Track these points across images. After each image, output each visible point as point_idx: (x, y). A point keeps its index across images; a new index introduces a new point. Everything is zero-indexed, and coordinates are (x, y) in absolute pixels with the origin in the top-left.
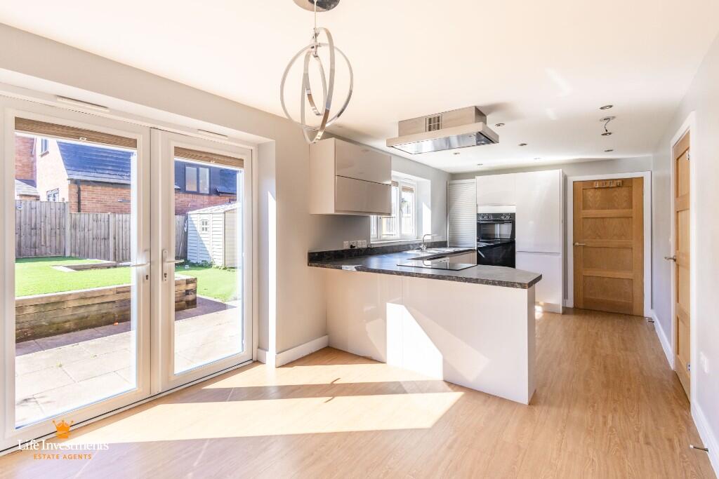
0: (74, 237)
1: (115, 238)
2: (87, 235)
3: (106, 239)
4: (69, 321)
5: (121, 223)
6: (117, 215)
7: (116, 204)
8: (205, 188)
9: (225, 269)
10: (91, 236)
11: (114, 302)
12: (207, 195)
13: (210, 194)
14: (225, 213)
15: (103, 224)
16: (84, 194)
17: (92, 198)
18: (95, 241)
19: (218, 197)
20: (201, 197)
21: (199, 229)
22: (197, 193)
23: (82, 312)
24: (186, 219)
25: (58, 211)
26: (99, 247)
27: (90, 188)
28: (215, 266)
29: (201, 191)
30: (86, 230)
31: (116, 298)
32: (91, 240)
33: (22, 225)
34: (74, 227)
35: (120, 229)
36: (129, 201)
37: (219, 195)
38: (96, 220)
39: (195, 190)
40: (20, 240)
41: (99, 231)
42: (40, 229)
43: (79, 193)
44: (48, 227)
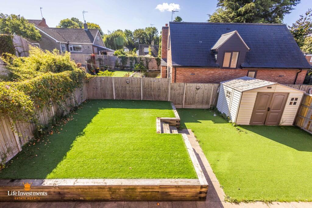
0: (171, 93)
1: (186, 94)
2: (176, 92)
3: (183, 95)
4: (138, 197)
5: (189, 87)
6: (188, 84)
7: (189, 76)
8: (234, 65)
9: (235, 126)
10: (177, 93)
11: (158, 192)
12: (234, 69)
13: (236, 68)
14: (242, 92)
15: (182, 88)
16: (177, 72)
17: (180, 73)
18: (178, 95)
20: (231, 70)
21: (225, 95)
22: (229, 68)
23: (143, 194)
24: (219, 86)
25: (167, 83)
26: (179, 98)
27: (180, 69)
28: (230, 121)
29: (231, 67)
30: (176, 90)
31: (159, 190)
33: (156, 88)
34: (172, 89)
35: (188, 90)
36: (194, 74)
37: (242, 69)
38: (179, 86)
39: (228, 66)
40: (155, 94)
41: (180, 91)
42: (161, 90)
43: (175, 71)
44: (163, 89)
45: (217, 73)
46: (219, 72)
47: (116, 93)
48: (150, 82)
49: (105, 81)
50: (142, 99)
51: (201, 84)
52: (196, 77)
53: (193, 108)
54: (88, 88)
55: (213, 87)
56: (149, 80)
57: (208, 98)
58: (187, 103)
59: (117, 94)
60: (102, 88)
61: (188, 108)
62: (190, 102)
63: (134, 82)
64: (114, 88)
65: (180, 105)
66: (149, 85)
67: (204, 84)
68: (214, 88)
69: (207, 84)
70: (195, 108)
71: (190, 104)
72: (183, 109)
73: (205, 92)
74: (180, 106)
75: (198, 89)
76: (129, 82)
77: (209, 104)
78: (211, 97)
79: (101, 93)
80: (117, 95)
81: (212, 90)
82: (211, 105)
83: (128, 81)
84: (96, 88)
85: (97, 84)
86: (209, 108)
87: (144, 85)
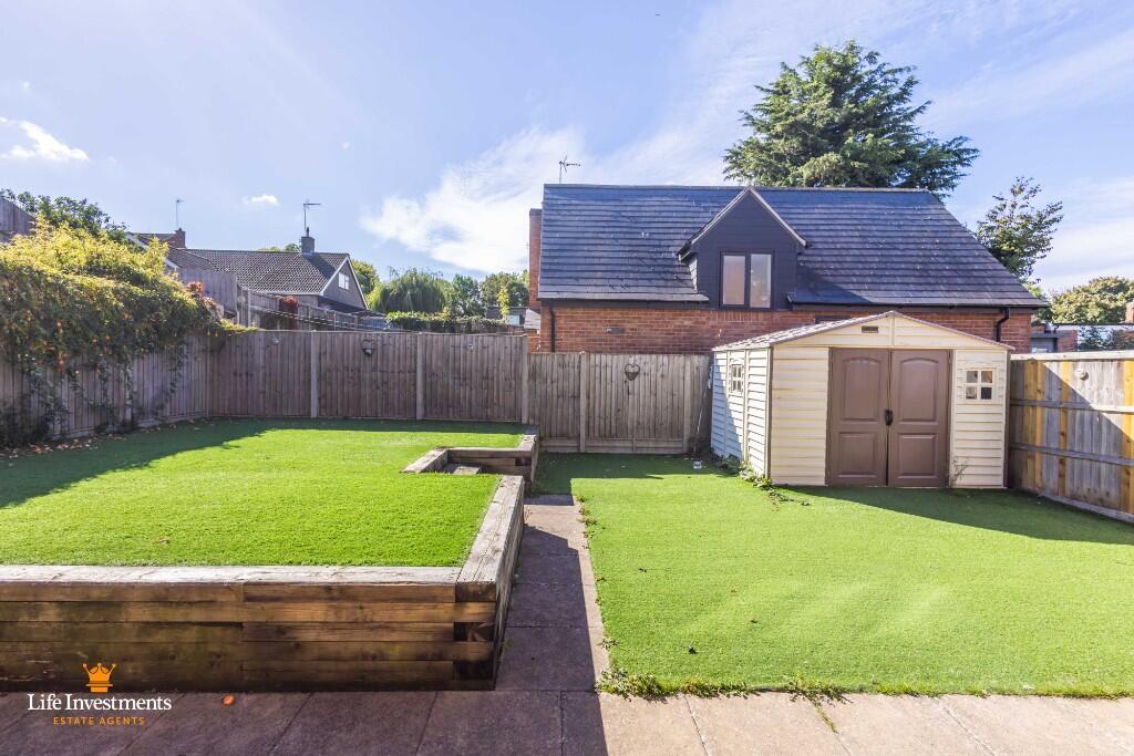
0: (532, 391)
1: (588, 397)
2: (549, 389)
3: (577, 397)
4: (132, 659)
5: (598, 369)
6: (592, 356)
7: (603, 337)
8: (762, 299)
9: (765, 487)
10: (555, 393)
11: (239, 625)
12: (763, 310)
13: (772, 309)
14: (771, 348)
15: (571, 370)
16: (561, 322)
17: (571, 328)
18: (561, 400)
19: (789, 314)
20: (753, 315)
21: (727, 385)
22: (746, 308)
23: (161, 637)
24: (712, 362)
25: (514, 351)
26: (565, 412)
27: (569, 312)
28: (749, 475)
29: (754, 303)
30: (549, 381)
31: (243, 616)
32: (555, 398)
33: (473, 371)
34: (533, 375)
35: (597, 381)
36: (623, 331)
37: (791, 310)
38: (563, 365)
39: (741, 302)
40: (470, 395)
41: (566, 384)
42: (493, 378)
43: (553, 322)
44: (502, 376)
45: (704, 327)
46: (711, 323)
47: (320, 392)
48: (451, 349)
49: (282, 345)
50: (419, 417)
51: (643, 357)
52: (630, 341)
53: (622, 451)
54: (216, 377)
55: (688, 368)
56: (448, 341)
57: (676, 409)
58: (597, 434)
59: (325, 395)
60: (270, 375)
61: (603, 451)
62: (608, 428)
63: (391, 348)
64: (314, 371)
65: (569, 438)
66: (448, 360)
67: (654, 356)
68: (692, 373)
69: (666, 358)
70: (629, 451)
71: (607, 434)
72: (579, 454)
73: (659, 387)
74: (569, 443)
75: (632, 376)
76: (373, 350)
77: (680, 435)
78: (687, 407)
79: (264, 392)
80: (323, 400)
81: (688, 378)
82: (691, 440)
83: (369, 345)
84: (247, 374)
85: (250, 359)
86: (685, 450)
87: (428, 362)
